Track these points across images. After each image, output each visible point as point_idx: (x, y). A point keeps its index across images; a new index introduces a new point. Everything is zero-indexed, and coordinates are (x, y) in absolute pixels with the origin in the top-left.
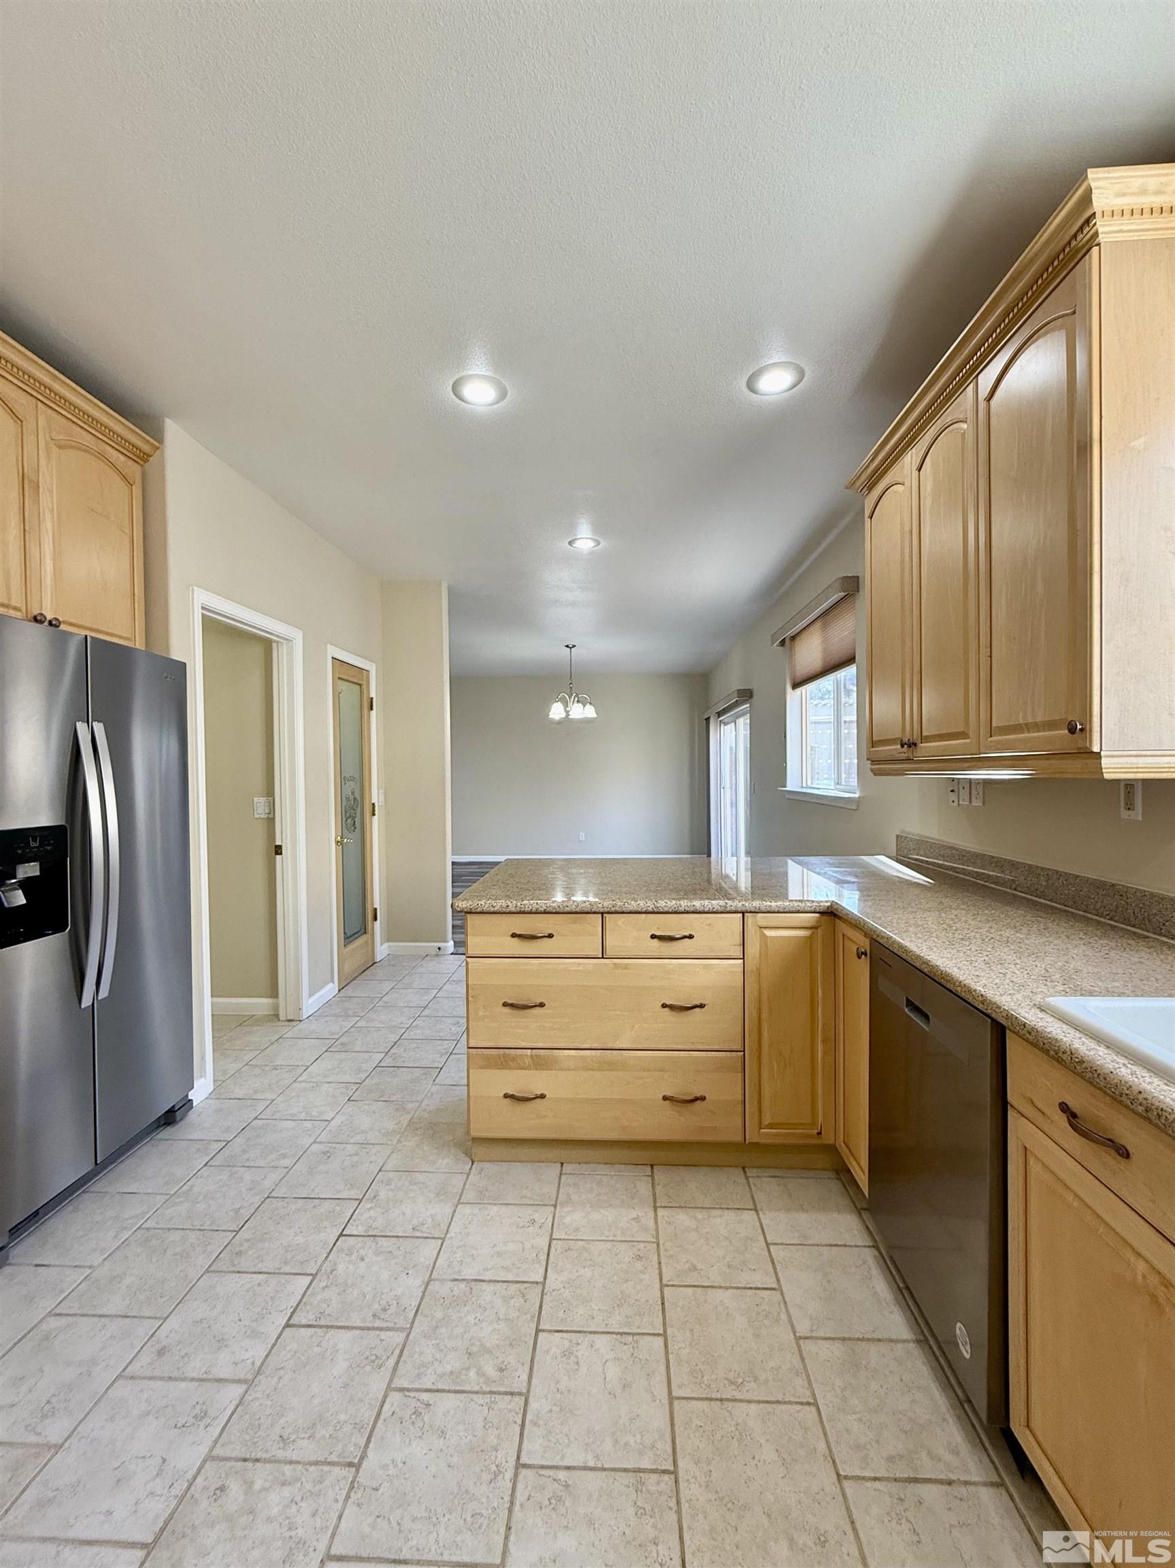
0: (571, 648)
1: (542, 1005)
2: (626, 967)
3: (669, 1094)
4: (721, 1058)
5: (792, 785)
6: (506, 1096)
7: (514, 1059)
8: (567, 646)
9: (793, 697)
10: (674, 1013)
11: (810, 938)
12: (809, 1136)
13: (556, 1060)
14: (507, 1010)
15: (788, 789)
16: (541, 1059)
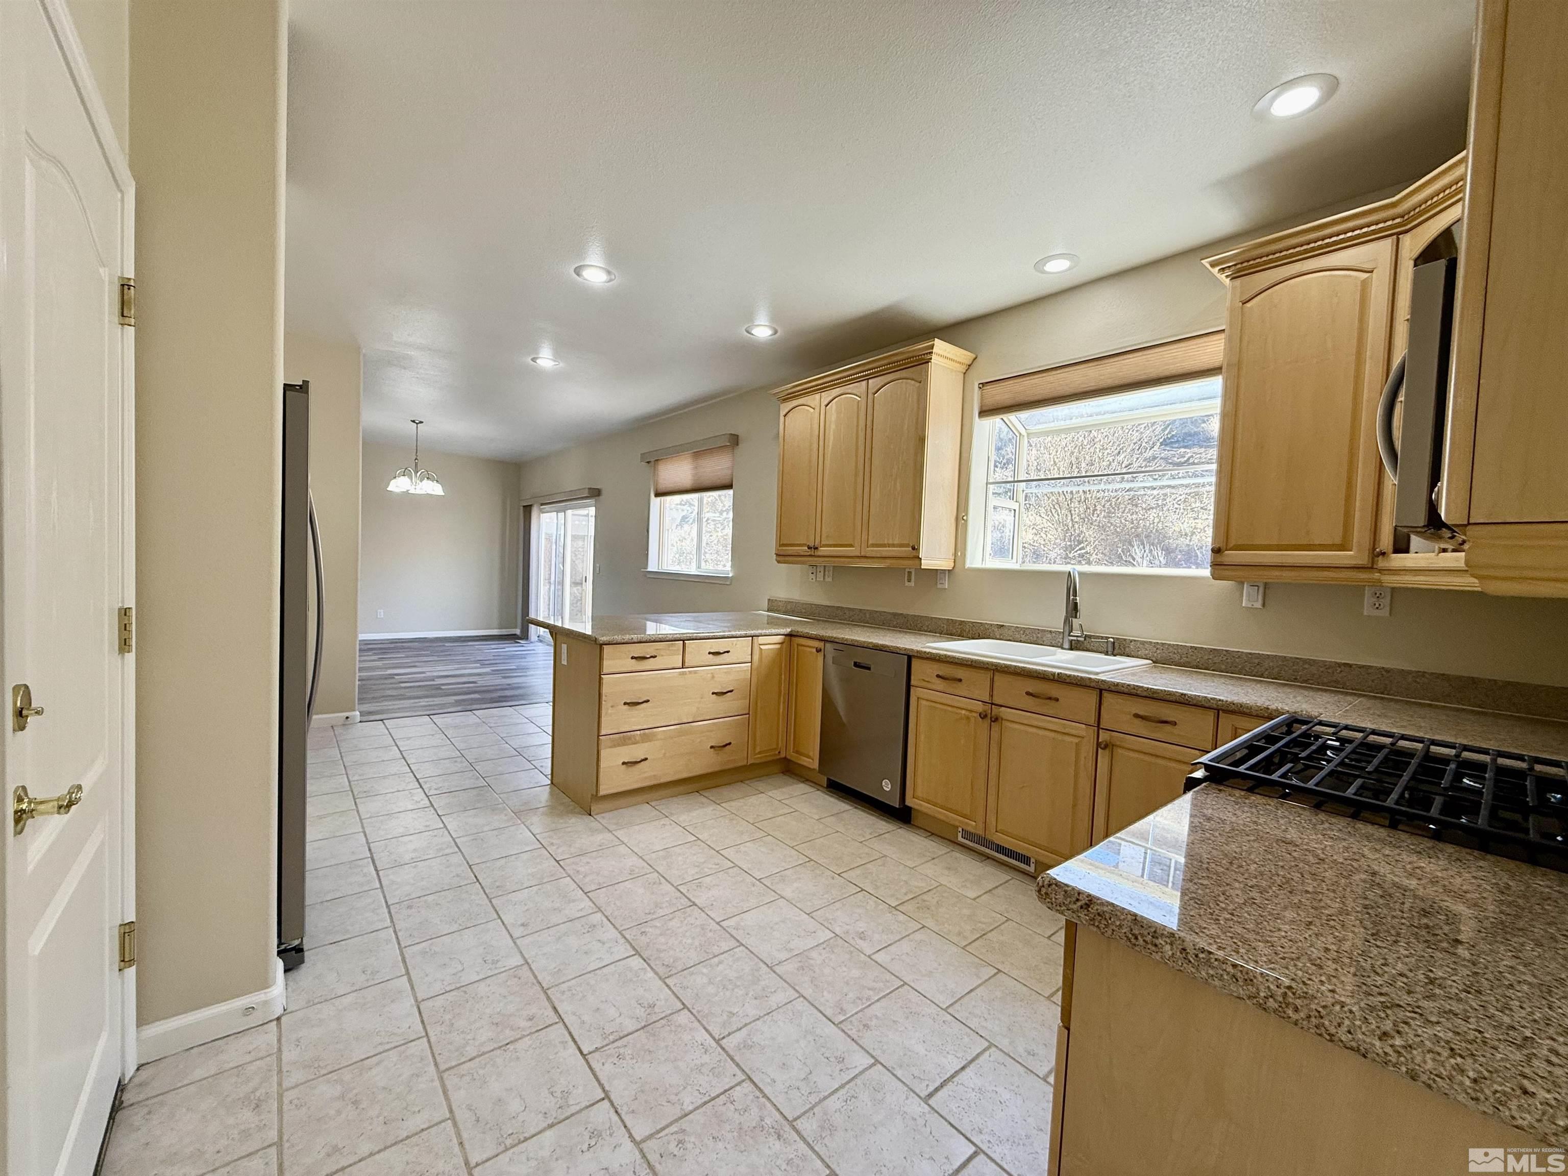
0: (417, 424)
1: (647, 701)
2: (695, 672)
3: (713, 744)
4: (738, 719)
5: (652, 567)
6: (624, 763)
7: (630, 738)
8: (414, 421)
9: (655, 503)
10: (718, 697)
11: (780, 649)
12: (775, 755)
13: (654, 735)
14: (626, 707)
15: (649, 569)
16: (647, 734)
